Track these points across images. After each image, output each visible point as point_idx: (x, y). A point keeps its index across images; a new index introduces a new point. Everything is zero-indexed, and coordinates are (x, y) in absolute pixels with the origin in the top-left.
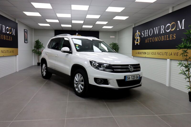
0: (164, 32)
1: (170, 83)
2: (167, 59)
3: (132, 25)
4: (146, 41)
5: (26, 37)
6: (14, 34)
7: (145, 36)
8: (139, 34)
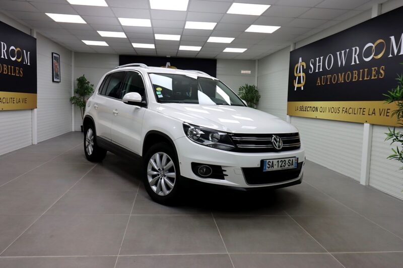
0: (358, 62)
1: (368, 179)
2: (363, 124)
3: (290, 46)
4: (319, 81)
5: (56, 69)
6: (27, 61)
7: (317, 71)
8: (303, 66)
